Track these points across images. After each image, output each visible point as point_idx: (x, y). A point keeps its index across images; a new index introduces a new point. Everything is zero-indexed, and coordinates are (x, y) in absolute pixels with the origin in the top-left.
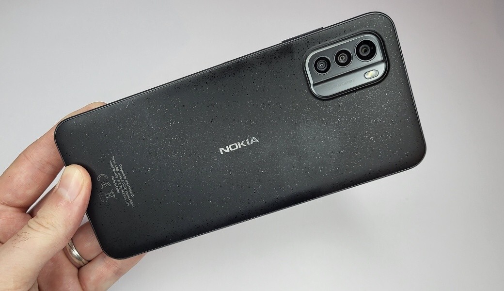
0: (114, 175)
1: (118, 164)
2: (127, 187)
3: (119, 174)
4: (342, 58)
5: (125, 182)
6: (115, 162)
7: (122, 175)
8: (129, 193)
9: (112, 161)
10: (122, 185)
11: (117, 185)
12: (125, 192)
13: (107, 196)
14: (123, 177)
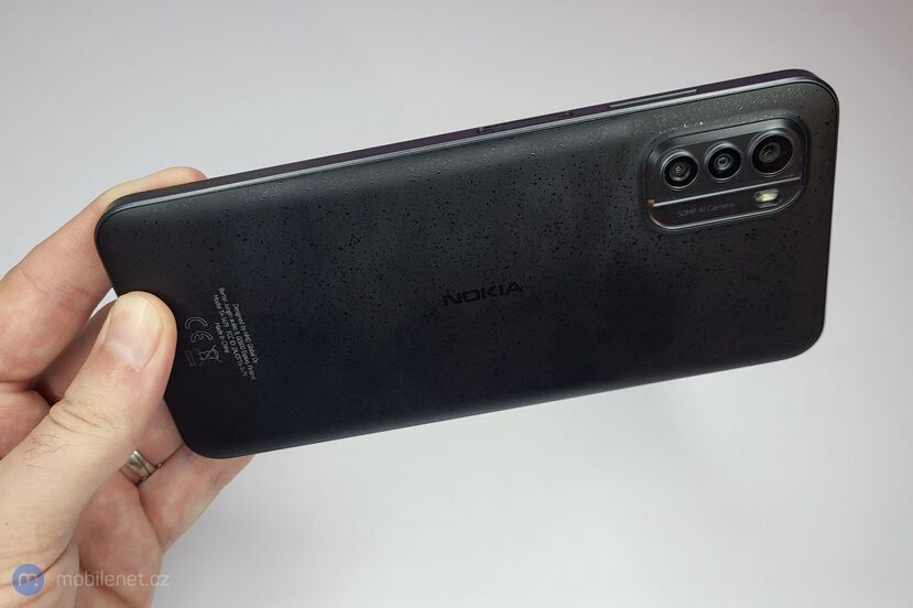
0: (221, 322)
1: (231, 302)
2: (246, 344)
3: (232, 321)
4: (722, 162)
5: (242, 334)
6: (224, 299)
7: (236, 321)
8: (249, 354)
9: (220, 296)
10: (235, 340)
11: (226, 339)
12: (240, 352)
13: (204, 356)
14: (239, 326)
